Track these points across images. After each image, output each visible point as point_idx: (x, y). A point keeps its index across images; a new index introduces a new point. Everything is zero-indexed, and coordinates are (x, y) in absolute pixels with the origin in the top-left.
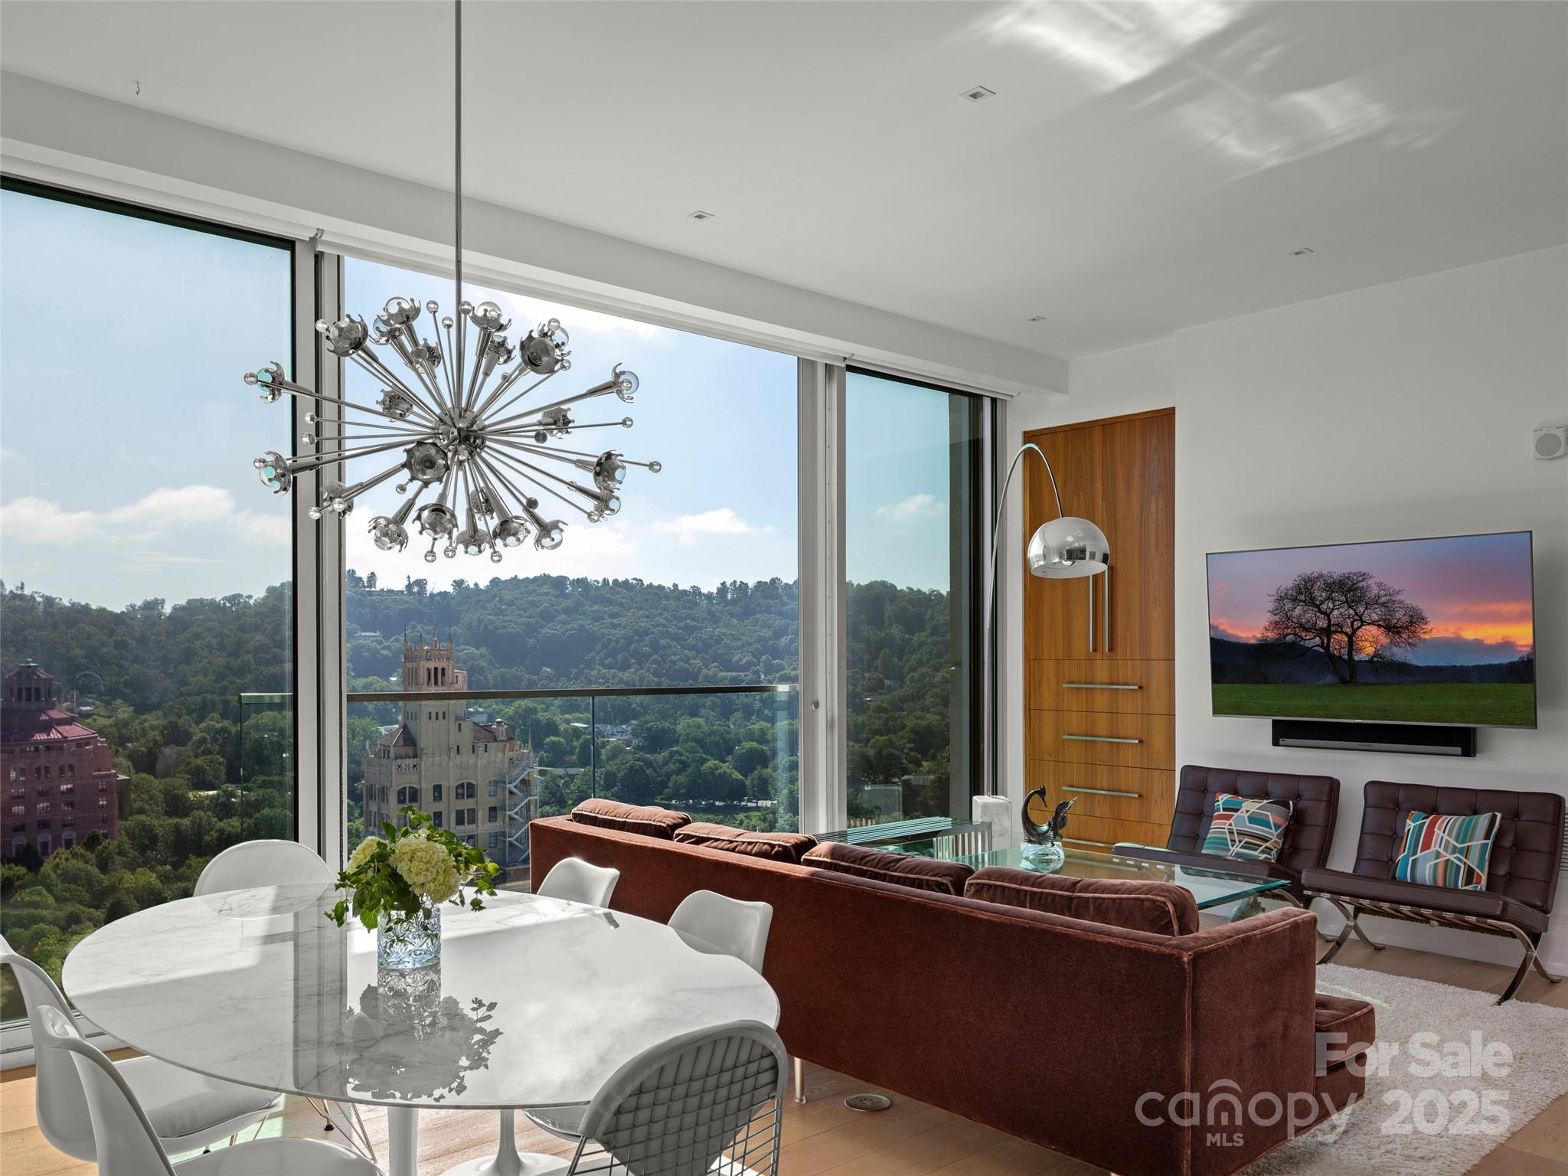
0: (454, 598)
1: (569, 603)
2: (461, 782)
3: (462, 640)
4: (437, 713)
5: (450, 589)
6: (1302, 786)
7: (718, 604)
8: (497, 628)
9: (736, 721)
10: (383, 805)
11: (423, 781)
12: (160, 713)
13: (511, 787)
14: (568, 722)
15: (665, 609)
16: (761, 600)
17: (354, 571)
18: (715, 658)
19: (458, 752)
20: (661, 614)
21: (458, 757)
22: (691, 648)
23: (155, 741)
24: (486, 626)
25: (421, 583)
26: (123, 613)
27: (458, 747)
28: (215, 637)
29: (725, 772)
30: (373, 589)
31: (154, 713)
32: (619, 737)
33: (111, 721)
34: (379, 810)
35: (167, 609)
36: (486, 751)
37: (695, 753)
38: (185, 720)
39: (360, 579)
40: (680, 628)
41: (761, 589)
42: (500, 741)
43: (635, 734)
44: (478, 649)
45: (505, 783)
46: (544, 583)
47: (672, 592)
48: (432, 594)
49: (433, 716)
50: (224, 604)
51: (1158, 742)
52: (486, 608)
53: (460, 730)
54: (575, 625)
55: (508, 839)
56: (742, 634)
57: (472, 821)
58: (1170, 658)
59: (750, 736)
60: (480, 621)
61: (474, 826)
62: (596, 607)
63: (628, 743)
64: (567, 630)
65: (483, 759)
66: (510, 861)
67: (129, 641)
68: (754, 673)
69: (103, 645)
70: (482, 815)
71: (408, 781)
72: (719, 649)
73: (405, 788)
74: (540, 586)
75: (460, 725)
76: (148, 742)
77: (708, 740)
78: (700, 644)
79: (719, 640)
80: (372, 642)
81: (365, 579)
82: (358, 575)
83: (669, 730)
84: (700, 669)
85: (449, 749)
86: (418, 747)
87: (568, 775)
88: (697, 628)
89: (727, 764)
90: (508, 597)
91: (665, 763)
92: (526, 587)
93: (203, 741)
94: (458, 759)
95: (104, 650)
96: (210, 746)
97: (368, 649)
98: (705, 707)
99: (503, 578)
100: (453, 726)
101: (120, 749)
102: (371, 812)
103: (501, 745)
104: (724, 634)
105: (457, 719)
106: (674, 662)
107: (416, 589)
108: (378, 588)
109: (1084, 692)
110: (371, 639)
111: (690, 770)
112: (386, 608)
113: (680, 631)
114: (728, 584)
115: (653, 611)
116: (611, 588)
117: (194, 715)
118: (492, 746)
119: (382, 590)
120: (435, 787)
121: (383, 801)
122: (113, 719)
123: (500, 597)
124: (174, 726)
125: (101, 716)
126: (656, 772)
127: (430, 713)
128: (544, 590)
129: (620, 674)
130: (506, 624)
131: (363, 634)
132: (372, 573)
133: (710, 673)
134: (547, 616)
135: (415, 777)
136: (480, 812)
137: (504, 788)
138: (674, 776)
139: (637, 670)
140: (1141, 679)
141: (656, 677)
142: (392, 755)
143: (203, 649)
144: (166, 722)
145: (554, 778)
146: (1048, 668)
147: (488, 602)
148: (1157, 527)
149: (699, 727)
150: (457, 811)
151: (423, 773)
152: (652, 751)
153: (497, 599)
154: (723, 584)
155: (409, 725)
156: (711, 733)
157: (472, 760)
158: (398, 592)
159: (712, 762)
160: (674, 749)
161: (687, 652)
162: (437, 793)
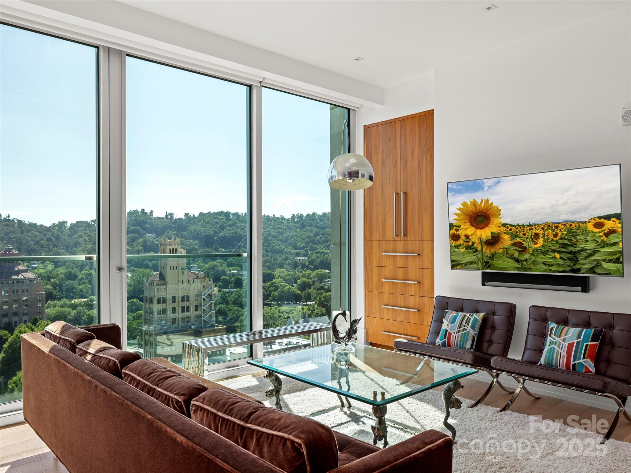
0: (184, 220)
1: (231, 222)
2: (184, 295)
3: (188, 237)
4: (173, 267)
5: (183, 217)
6: (497, 307)
7: (292, 223)
8: (202, 233)
9: (299, 270)
10: (151, 305)
11: (168, 294)
12: (64, 267)
13: (204, 297)
14: (230, 270)
15: (270, 225)
16: (308, 221)
17: (144, 210)
18: (290, 245)
19: (182, 283)
21: (182, 285)
22: (281, 240)
23: (62, 279)
24: (197, 232)
25: (171, 215)
26: (50, 227)
27: (182, 281)
28: (88, 237)
29: (293, 290)
30: (152, 217)
31: (62, 268)
33: (44, 271)
34: (150, 307)
35: (68, 225)
36: (194, 282)
37: (281, 283)
38: (75, 270)
39: (147, 213)
40: (276, 233)
41: (308, 217)
42: (200, 278)
44: (194, 241)
45: (201, 295)
46: (221, 214)
47: (273, 218)
48: (176, 219)
50: (91, 223)
51: (427, 283)
52: (197, 225)
53: (183, 274)
54: (233, 231)
55: (203, 318)
56: (301, 235)
57: (188, 310)
58: (432, 240)
59: (304, 276)
60: (195, 231)
61: (189, 313)
62: (242, 224)
64: (230, 234)
65: (192, 285)
66: (204, 327)
67: (53, 238)
68: (305, 251)
69: (42, 240)
70: (192, 309)
71: (162, 294)
72: (291, 241)
73: (161, 298)
75: (183, 272)
76: (60, 279)
77: (287, 278)
78: (284, 239)
79: (292, 237)
80: (151, 238)
81: (149, 213)
82: (146, 211)
83: (271, 274)
84: (284, 249)
85: (179, 282)
86: (166, 281)
87: (230, 292)
88: (282, 233)
89: (294, 287)
90: (206, 220)
91: (270, 287)
92: (214, 216)
93: (82, 279)
94: (182, 286)
95: (43, 242)
96: (85, 281)
97: (150, 241)
98: (285, 264)
99: (205, 212)
100: (180, 273)
101: (48, 282)
102: (146, 307)
103: (200, 280)
104: (294, 235)
105: (182, 269)
106: (274, 246)
107: (169, 217)
108: (154, 216)
109: (392, 257)
110: (151, 237)
111: (279, 290)
112: (157, 224)
113: (276, 234)
114: (295, 215)
115: (265, 226)
117: (79, 268)
118: (196, 280)
119: (155, 217)
120: (172, 297)
121: (151, 303)
122: (45, 270)
123: (203, 220)
124: (70, 273)
125: (41, 269)
127: (170, 267)
128: (221, 217)
130: (206, 231)
131: (148, 235)
132: (152, 211)
133: (288, 251)
134: (222, 228)
135: (164, 293)
136: (192, 307)
137: (201, 297)
138: (273, 292)
140: (419, 250)
141: (266, 252)
142: (155, 284)
143: (83, 242)
144: (67, 270)
145: (224, 293)
146: (375, 245)
147: (198, 222)
148: (426, 172)
149: (283, 272)
150: (182, 307)
151: (168, 291)
153: (202, 221)
154: (294, 215)
155: (162, 272)
156: (288, 275)
157: (188, 286)
158: (162, 218)
159: (288, 286)
160: (273, 281)
161: (279, 242)
162: (174, 299)
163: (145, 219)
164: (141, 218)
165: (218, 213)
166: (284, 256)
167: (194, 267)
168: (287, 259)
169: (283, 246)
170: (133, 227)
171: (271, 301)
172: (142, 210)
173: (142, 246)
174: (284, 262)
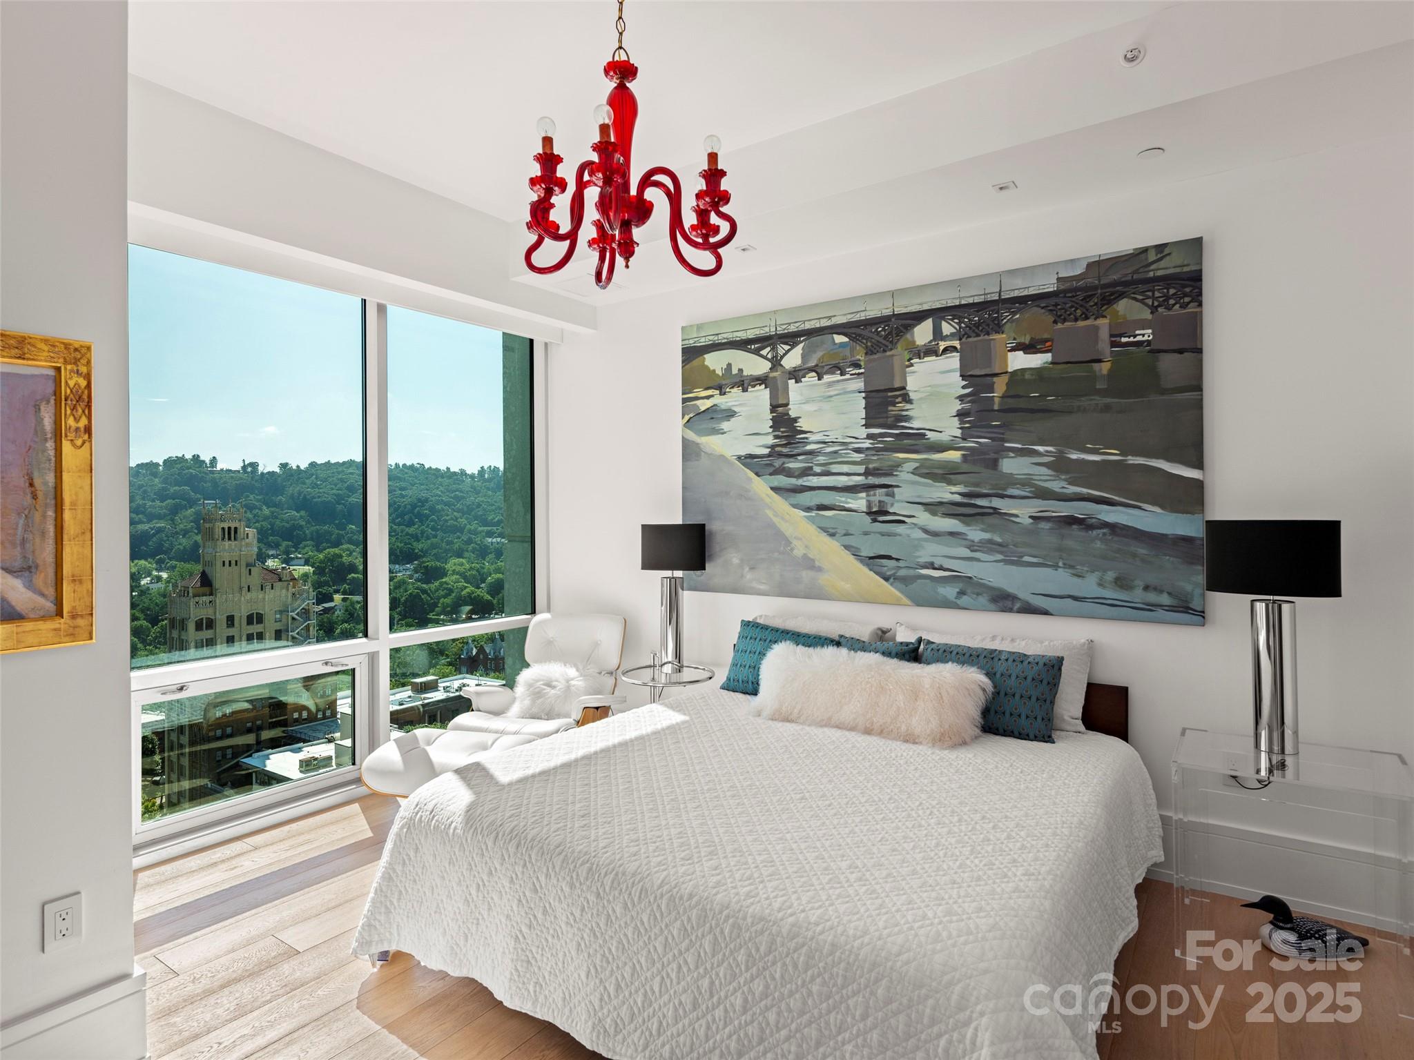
0: (279, 476)
2: (251, 612)
3: (286, 506)
4: (230, 561)
5: (278, 470)
7: (479, 481)
8: (314, 498)
9: (489, 560)
10: (183, 633)
11: (218, 613)
13: (294, 614)
15: (441, 485)
17: (198, 456)
18: (476, 518)
19: (249, 590)
20: (438, 488)
21: (249, 594)
22: (459, 511)
24: (305, 497)
25: (254, 465)
27: (249, 586)
29: (478, 595)
30: (215, 469)
32: (404, 573)
34: (179, 636)
36: (272, 589)
37: (458, 582)
39: (204, 461)
40: (451, 497)
42: (285, 581)
43: (416, 571)
45: (288, 612)
46: (351, 466)
47: (445, 473)
48: (262, 473)
49: (227, 563)
52: (304, 483)
53: (250, 574)
56: (495, 502)
59: (498, 570)
60: (300, 493)
63: (411, 577)
65: (270, 595)
70: (269, 636)
71: (205, 613)
72: (478, 511)
73: (202, 619)
74: (347, 468)
75: (250, 570)
77: (468, 574)
78: (465, 509)
79: (479, 505)
80: (213, 508)
81: (208, 462)
82: (201, 458)
83: (441, 567)
84: (466, 525)
85: (241, 588)
86: (214, 588)
88: (464, 498)
89: (480, 589)
90: (322, 475)
91: (437, 590)
92: (337, 469)
94: (249, 596)
98: (467, 551)
99: (319, 462)
100: (244, 571)
102: (173, 638)
103: (286, 583)
104: (483, 502)
105: (248, 565)
106: (446, 521)
107: (249, 469)
108: (219, 468)
111: (454, 595)
112: (225, 483)
114: (486, 468)
115: (432, 486)
116: (401, 470)
118: (278, 585)
119: (222, 470)
120: (228, 617)
121: (183, 629)
123: (316, 475)
126: (430, 596)
127: (223, 562)
128: (351, 470)
129: (407, 529)
130: (321, 495)
131: (206, 502)
132: (214, 458)
133: (472, 528)
135: (211, 611)
136: (268, 634)
137: (288, 616)
138: (443, 599)
139: (420, 526)
141: (433, 531)
142: (191, 594)
145: (353, 604)
147: (307, 479)
149: (462, 564)
150: (247, 634)
151: (218, 607)
152: (428, 582)
153: (314, 476)
154: (482, 468)
155: (206, 571)
156: (471, 569)
157: (261, 596)
158: (235, 471)
159: (470, 589)
160: (444, 580)
161: (455, 513)
162: (230, 620)
163: (200, 472)
164: (191, 471)
165: (344, 463)
166: (465, 538)
167: (297, 558)
168: (469, 541)
169: (463, 521)
170: (177, 488)
171: (438, 614)
172: (194, 456)
173: (192, 522)
174: (465, 547)
